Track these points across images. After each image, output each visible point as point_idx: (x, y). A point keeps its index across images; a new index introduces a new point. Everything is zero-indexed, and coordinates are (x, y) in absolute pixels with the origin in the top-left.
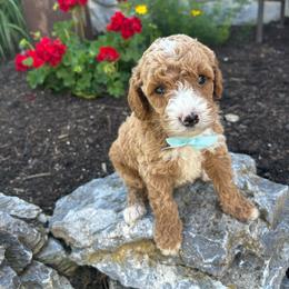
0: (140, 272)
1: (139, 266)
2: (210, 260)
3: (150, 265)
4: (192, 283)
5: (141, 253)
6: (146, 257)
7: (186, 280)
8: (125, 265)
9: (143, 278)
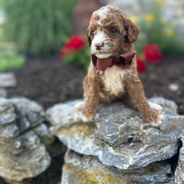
0: (77, 141)
1: (77, 138)
2: (110, 135)
3: (84, 138)
4: (100, 149)
5: (81, 131)
6: (83, 133)
7: (97, 147)
8: (72, 136)
9: (78, 145)
